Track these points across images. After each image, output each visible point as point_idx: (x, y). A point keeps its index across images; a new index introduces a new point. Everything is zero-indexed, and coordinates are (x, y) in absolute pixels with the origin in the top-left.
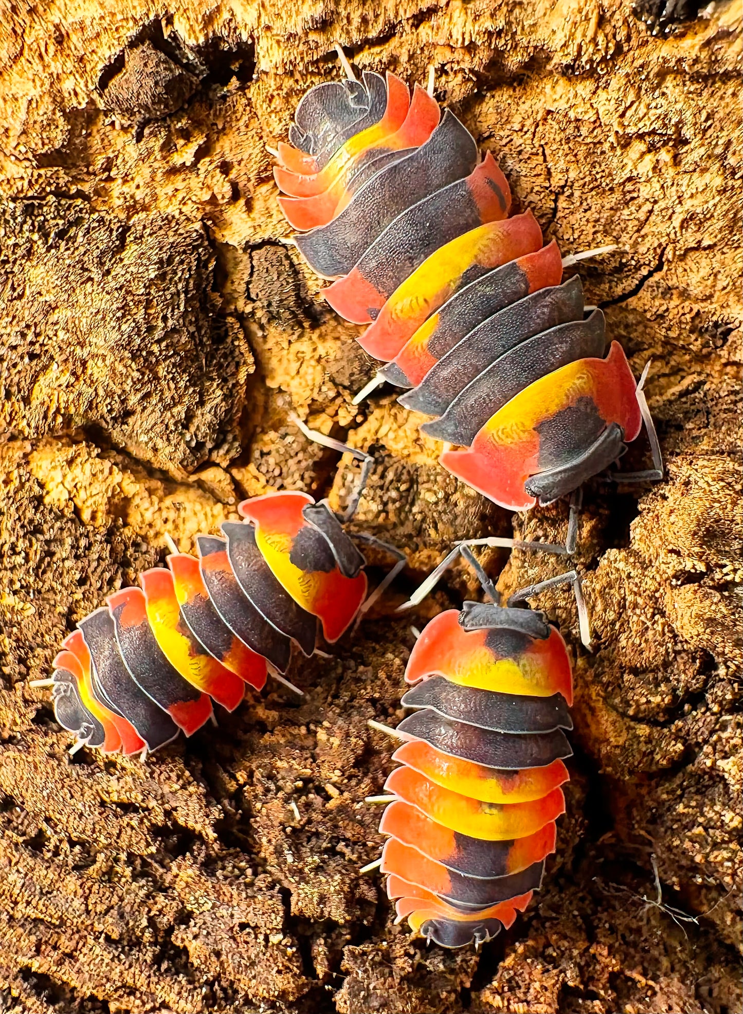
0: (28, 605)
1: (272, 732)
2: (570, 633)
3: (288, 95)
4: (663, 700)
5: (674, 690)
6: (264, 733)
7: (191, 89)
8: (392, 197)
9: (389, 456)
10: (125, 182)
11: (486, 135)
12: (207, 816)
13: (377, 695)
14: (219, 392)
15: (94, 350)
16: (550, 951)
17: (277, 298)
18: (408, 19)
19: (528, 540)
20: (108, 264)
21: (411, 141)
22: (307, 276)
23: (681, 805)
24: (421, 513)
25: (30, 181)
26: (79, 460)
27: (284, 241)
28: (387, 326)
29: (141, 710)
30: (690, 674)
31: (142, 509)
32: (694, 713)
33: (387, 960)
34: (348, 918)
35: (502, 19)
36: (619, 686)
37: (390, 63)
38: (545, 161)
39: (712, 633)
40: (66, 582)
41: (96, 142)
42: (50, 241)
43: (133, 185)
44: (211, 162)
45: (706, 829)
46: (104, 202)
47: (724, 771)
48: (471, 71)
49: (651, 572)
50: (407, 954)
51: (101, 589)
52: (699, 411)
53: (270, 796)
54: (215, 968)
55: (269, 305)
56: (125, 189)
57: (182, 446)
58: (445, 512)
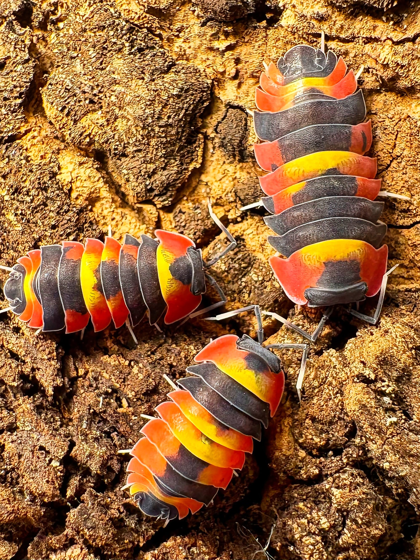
0: (20, 225)
1: (110, 356)
2: (290, 383)
3: (287, 43)
4: (320, 442)
5: (329, 440)
6: (105, 355)
7: (242, 15)
8: (313, 115)
9: (245, 246)
10: (184, 41)
11: (373, 112)
12: (54, 381)
13: (175, 364)
14: (175, 168)
15: (125, 114)
16: (194, 549)
17: (230, 137)
18: (363, 38)
19: (293, 323)
20: (156, 76)
21: (335, 94)
22: (251, 134)
23: (302, 504)
24: (245, 283)
25: (139, 17)
26: (85, 165)
27: (248, 111)
28: (278, 177)
29: (52, 304)
30: (340, 434)
31: (104, 207)
32: (333, 458)
33: (107, 507)
34: (99, 472)
35: (407, 61)
36: (301, 424)
37: (344, 53)
38: (396, 139)
39: (362, 413)
40: (46, 223)
41: (180, 15)
42: (133, 50)
43: (188, 45)
44: (232, 55)
45: (308, 522)
46: (169, 45)
47: (333, 495)
48: (381, 77)
49: (347, 370)
50: (118, 509)
51: (61, 236)
52: (411, 302)
53: (90, 390)
54: (15, 463)
55: (224, 138)
56: (183, 45)
57: (142, 186)
58: (258, 288)
